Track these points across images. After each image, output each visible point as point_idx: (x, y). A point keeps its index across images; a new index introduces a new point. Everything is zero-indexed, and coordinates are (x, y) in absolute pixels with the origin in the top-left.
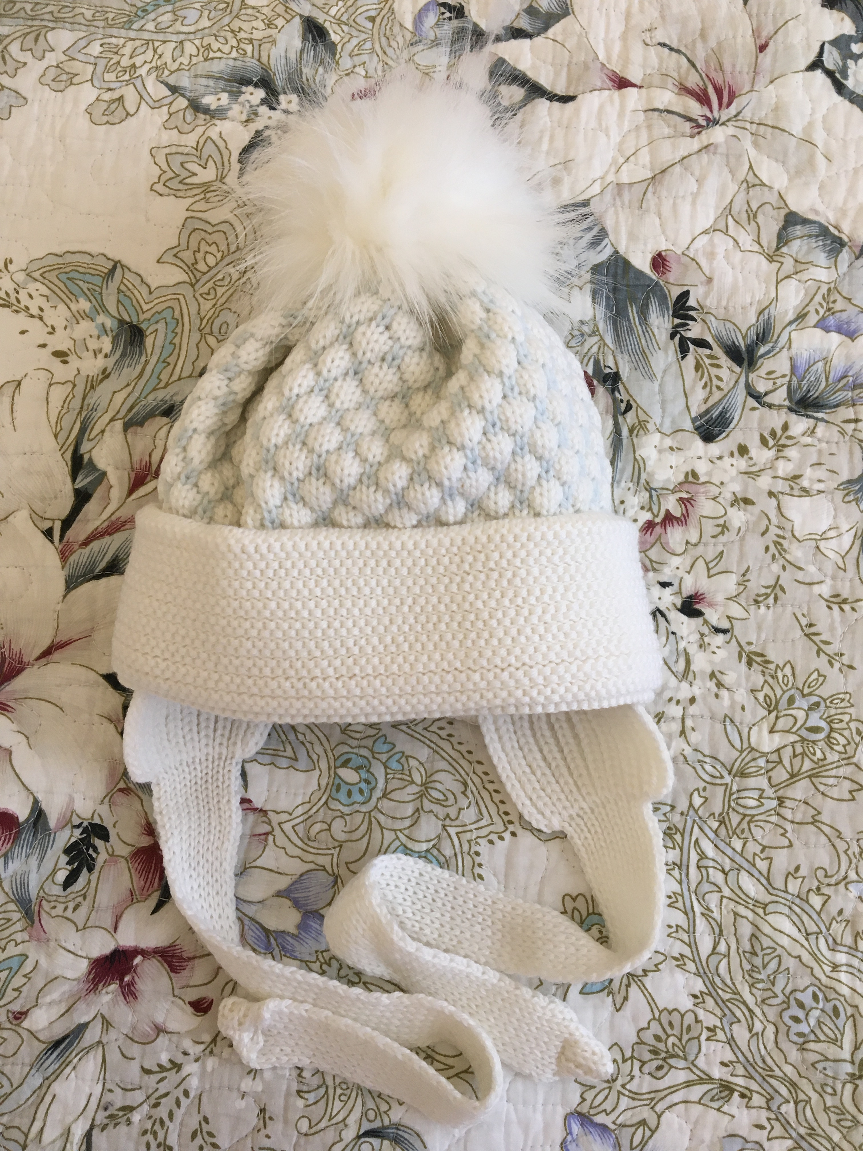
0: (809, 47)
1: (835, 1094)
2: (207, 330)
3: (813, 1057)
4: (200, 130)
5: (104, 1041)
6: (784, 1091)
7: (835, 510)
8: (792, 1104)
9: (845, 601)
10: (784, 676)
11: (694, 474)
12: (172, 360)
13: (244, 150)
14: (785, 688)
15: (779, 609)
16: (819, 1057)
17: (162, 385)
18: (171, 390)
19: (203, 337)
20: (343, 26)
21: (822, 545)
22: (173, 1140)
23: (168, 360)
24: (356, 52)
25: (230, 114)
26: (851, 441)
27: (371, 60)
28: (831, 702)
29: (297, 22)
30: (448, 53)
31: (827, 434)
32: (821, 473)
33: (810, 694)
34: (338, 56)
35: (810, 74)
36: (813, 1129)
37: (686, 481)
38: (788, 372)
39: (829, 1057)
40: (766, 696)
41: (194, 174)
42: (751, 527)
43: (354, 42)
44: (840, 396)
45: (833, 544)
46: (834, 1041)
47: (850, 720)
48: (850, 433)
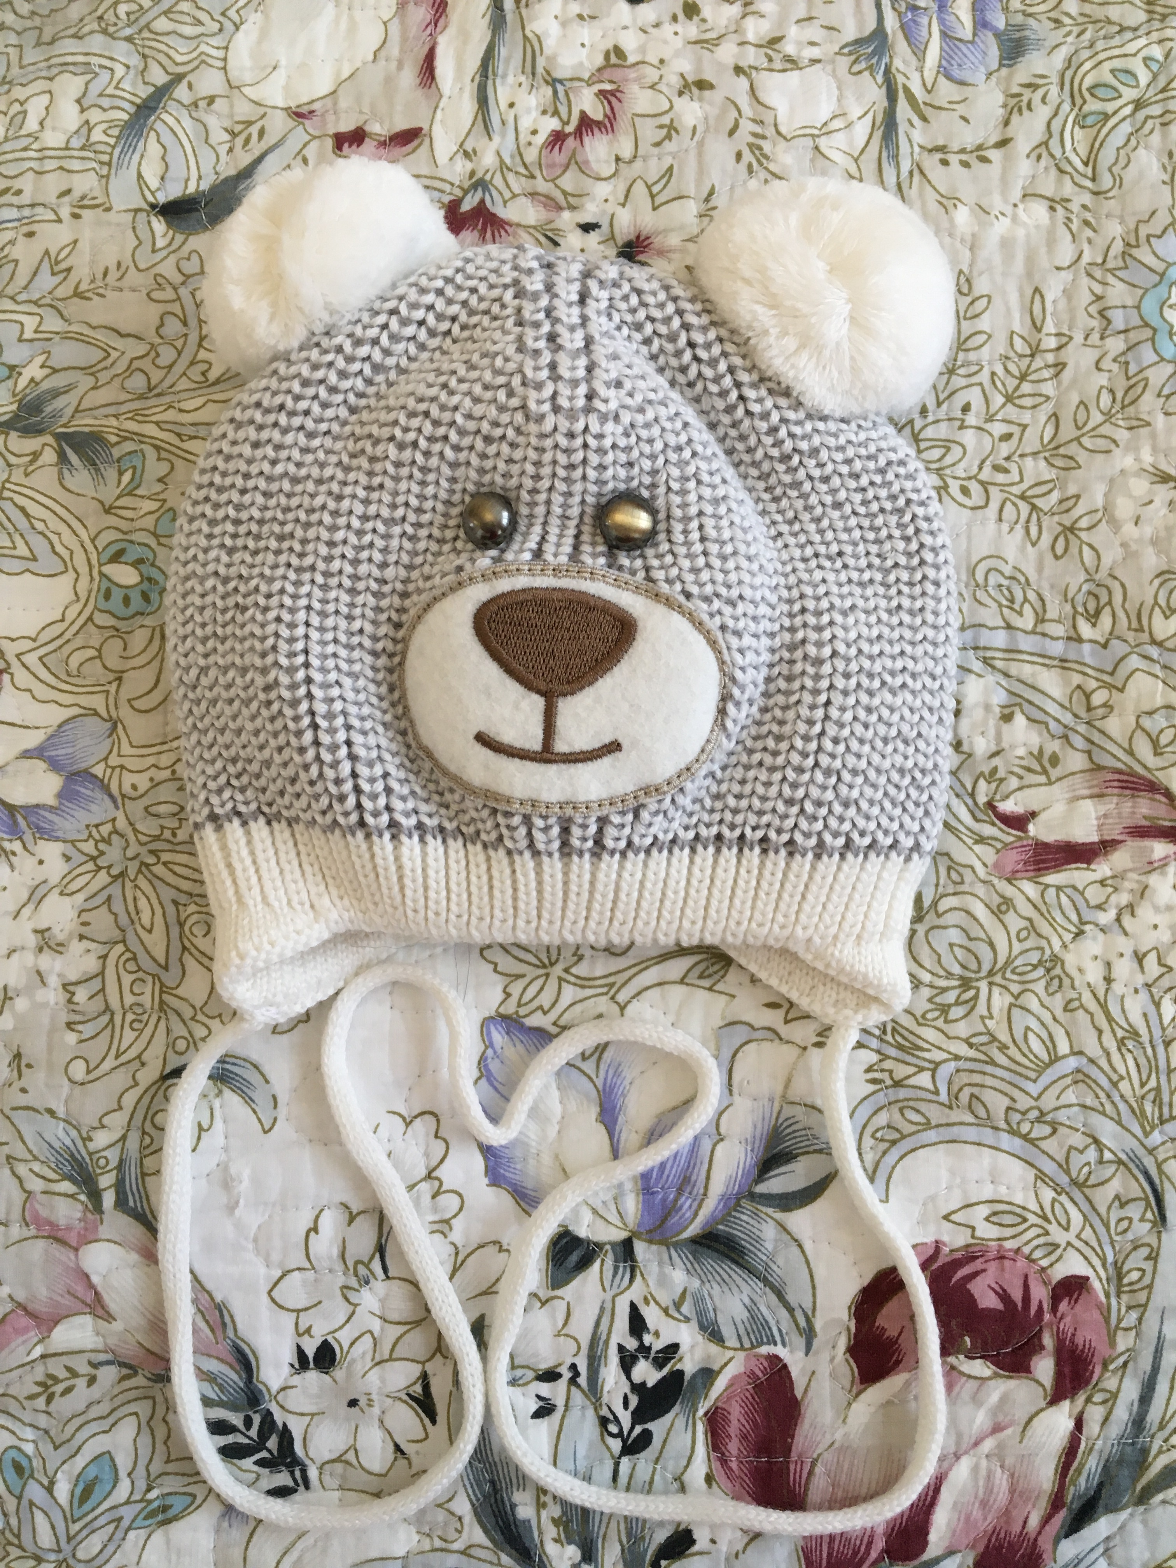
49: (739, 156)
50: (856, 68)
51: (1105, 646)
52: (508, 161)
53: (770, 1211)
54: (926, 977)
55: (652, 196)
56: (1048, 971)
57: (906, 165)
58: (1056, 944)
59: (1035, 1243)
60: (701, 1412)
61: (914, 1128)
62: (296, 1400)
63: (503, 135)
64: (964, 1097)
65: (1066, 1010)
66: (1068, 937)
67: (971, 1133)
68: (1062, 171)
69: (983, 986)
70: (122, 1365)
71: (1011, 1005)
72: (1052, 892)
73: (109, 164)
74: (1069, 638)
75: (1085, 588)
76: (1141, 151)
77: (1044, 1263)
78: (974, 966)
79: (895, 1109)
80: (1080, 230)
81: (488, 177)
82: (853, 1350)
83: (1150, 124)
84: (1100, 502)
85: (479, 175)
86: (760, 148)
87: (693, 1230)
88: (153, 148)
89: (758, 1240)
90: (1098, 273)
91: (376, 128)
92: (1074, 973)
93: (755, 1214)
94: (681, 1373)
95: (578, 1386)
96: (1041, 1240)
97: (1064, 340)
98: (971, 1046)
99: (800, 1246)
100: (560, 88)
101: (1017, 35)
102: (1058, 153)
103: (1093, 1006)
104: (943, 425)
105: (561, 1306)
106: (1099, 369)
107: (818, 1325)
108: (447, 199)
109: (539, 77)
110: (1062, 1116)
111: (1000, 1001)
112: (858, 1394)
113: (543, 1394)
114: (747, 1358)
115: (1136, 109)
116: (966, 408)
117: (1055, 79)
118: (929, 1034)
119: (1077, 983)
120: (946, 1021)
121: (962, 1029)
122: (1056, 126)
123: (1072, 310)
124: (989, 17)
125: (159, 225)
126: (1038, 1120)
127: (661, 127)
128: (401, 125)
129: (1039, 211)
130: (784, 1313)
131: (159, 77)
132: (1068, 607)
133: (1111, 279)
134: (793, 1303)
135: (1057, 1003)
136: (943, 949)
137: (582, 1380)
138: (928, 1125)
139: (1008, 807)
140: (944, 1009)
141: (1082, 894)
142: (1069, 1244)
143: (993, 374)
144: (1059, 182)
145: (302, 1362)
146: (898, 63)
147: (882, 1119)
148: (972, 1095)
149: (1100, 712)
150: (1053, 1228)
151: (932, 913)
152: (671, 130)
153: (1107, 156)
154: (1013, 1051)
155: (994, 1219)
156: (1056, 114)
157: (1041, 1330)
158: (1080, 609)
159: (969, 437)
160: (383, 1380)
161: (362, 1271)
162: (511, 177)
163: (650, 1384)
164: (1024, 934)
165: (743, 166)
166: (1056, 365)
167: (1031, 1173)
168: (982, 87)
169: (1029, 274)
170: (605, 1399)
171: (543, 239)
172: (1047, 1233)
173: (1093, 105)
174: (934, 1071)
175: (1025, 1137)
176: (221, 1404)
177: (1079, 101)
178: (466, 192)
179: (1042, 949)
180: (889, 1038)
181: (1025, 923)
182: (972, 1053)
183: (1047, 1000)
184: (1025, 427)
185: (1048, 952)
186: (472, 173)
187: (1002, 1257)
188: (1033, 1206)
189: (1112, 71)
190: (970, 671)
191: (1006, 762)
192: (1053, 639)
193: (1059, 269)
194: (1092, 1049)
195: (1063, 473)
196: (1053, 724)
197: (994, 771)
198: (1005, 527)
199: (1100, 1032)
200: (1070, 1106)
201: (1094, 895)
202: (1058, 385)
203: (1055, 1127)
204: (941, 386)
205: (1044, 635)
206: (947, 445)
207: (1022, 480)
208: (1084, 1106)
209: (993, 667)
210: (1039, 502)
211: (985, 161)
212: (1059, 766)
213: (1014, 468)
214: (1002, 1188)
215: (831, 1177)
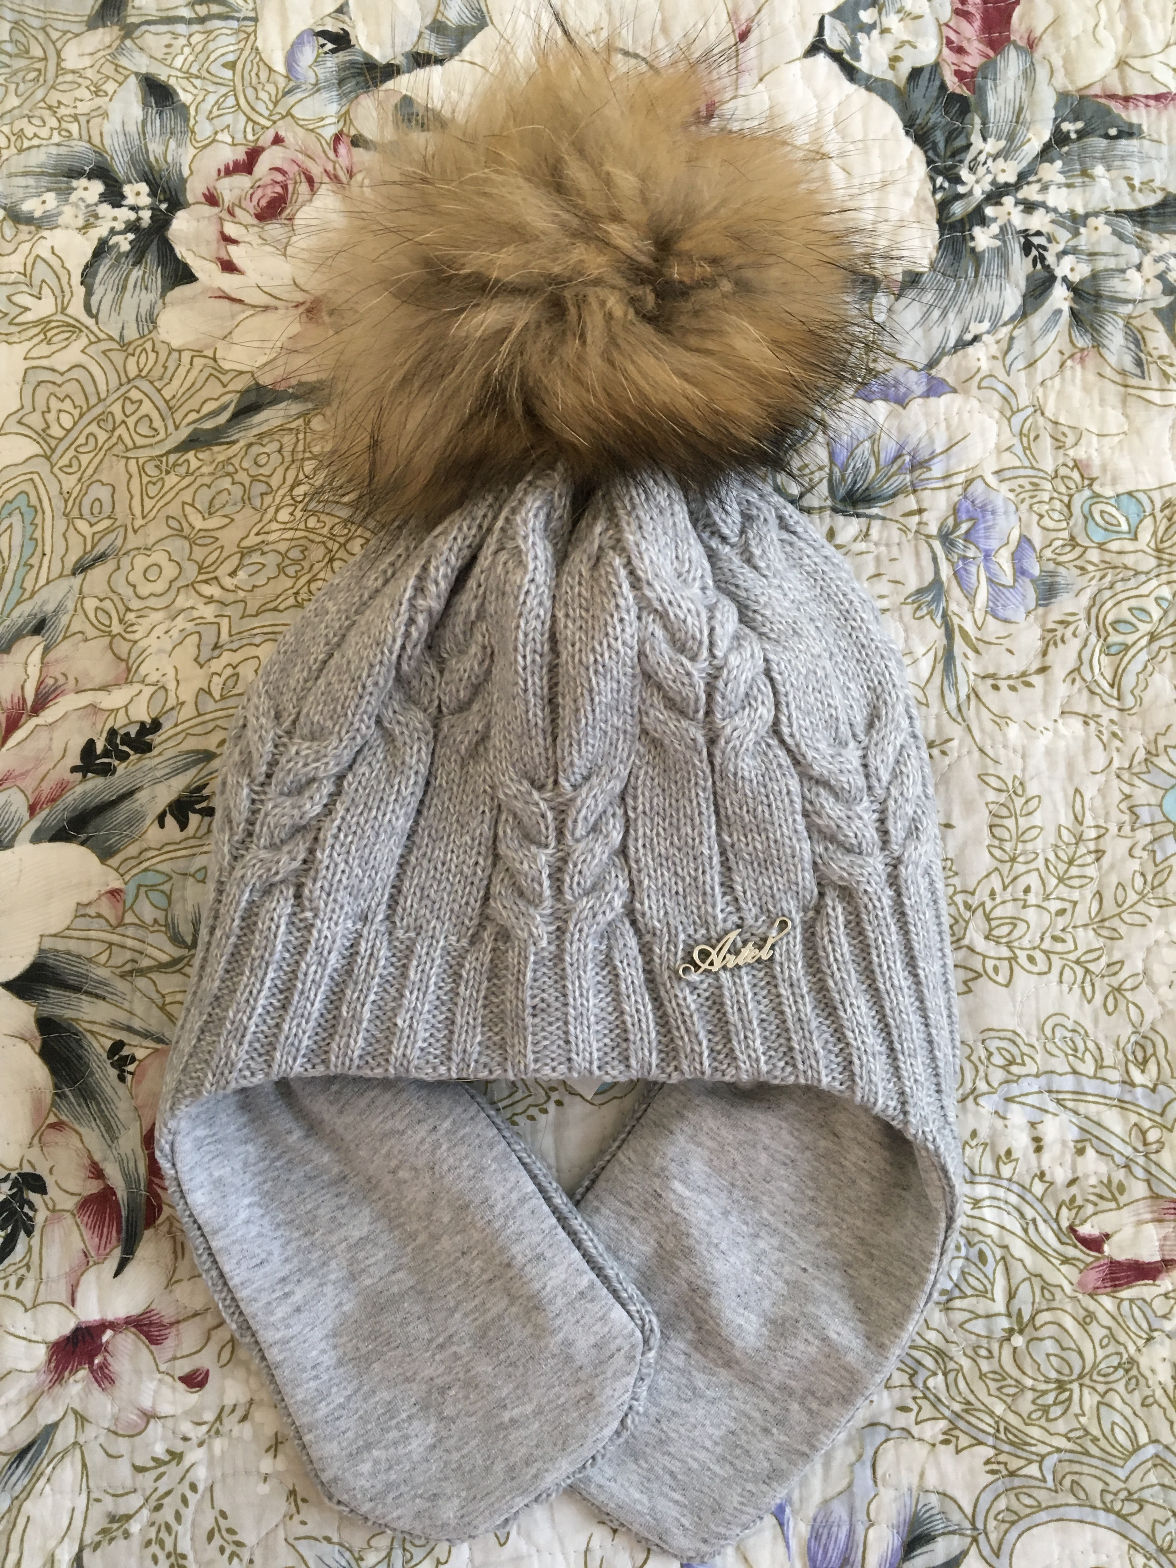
0: (804, 25)
1: (990, 1356)
2: (75, 513)
3: (959, 1317)
4: (26, 247)
5: (81, 1441)
6: (929, 1362)
7: (906, 631)
8: (940, 1377)
9: (934, 744)
12: (35, 561)
13: (86, 267)
16: (968, 1315)
17: (27, 595)
18: (38, 599)
19: (70, 522)
20: (193, 80)
22: (185, 1546)
23: (31, 562)
24: (215, 112)
25: (61, 220)
26: (916, 539)
27: (236, 121)
29: (133, 82)
30: (335, 98)
31: (885, 535)
32: (883, 587)
34: (192, 122)
35: (810, 60)
36: (969, 1403)
38: (826, 461)
39: (981, 1312)
41: (27, 309)
43: (211, 99)
44: (896, 482)
45: (910, 674)
46: (984, 1294)
47: (955, 893)
48: (914, 529)
50: (919, 614)
51: (1154, 1090)
54: (1029, 1383)
56: (1127, 1371)
57: (964, 691)
58: (1132, 1349)
61: (1029, 1511)
64: (1067, 1482)
65: (1143, 1405)
66: (1141, 1342)
67: (1074, 1513)
68: (1092, 692)
69: (1075, 1386)
71: (1099, 1403)
72: (1126, 1305)
74: (1124, 1082)
75: (1133, 1039)
76: (1157, 676)
78: (1066, 1371)
79: (1012, 1495)
80: (1109, 741)
83: (1163, 653)
84: (1140, 967)
90: (1126, 776)
92: (1148, 1373)
97: (1102, 831)
98: (1069, 1439)
101: (1049, 580)
102: (1088, 678)
103: (1165, 1402)
104: (1010, 905)
106: (1132, 856)
110: (1146, 1494)
111: (1090, 1400)
115: (1151, 642)
116: (1027, 890)
117: (1082, 615)
118: (1035, 1432)
119: (1150, 1382)
120: (1048, 1420)
121: (1061, 1426)
122: (1086, 656)
123: (1106, 807)
124: (1026, 565)
126: (1127, 1499)
129: (1076, 724)
132: (1120, 1055)
133: (1137, 782)
135: (1136, 1399)
136: (1040, 1358)
138: (1039, 1508)
139: (1085, 1230)
140: (1045, 1409)
141: (1150, 1305)
143: (1047, 860)
144: (1091, 701)
146: (953, 607)
147: (1002, 1504)
148: (1073, 1481)
149: (1154, 1147)
151: (1030, 1327)
153: (1128, 681)
154: (1103, 1443)
156: (1085, 645)
158: (1131, 1058)
159: (1031, 914)
164: (1105, 1341)
166: (1097, 851)
167: (1126, 1544)
168: (1023, 624)
169: (1070, 777)
173: (1114, 638)
174: (1041, 1463)
175: (1118, 1514)
177: (1103, 634)
179: (1119, 1354)
180: (1002, 1436)
181: (1105, 1332)
182: (1070, 1446)
183: (1127, 1397)
184: (1075, 903)
185: (1125, 1356)
189: (1130, 609)
190: (1046, 1111)
191: (1082, 1190)
192: (1112, 1083)
193: (1094, 773)
194: (1167, 1438)
195: (1108, 942)
196: (1117, 1157)
197: (1073, 1199)
198: (1065, 987)
199: (1172, 1423)
200: (1152, 1486)
201: (1160, 1306)
202: (1100, 868)
203: (1141, 1503)
204: (1005, 873)
205: (1104, 1079)
206: (1014, 922)
207: (1076, 948)
208: (1163, 1486)
209: (1065, 1107)
210: (1091, 966)
211: (1029, 685)
212: (1126, 1194)
213: (1069, 938)
214: (1104, 1558)
215: (964, 1554)
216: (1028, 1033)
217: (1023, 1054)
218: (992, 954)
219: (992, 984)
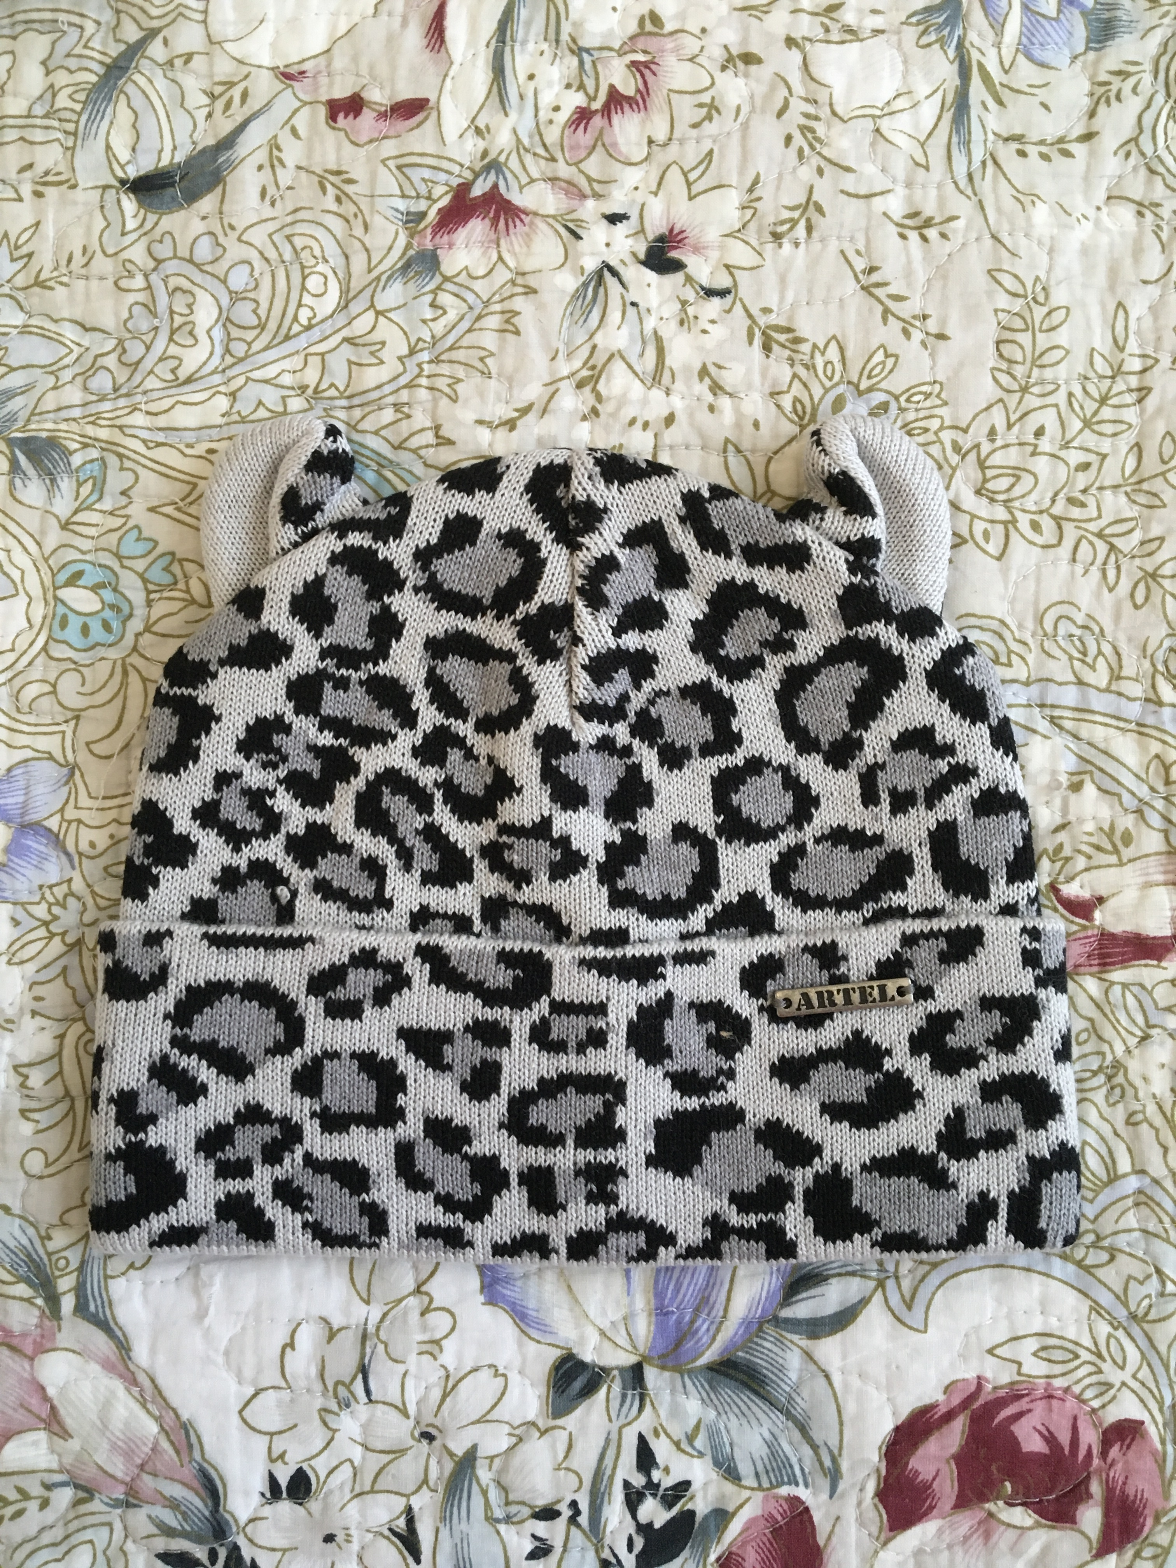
7: (905, 62)
9: (928, 223)
10: (826, 363)
11: (655, 18)
14: (828, 384)
15: (816, 246)
21: (885, 125)
28: (908, 400)
33: (870, 390)
37: (642, 32)
40: (796, 400)
42: (758, 102)
45: (903, 121)
47: (942, 428)
49: (788, 139)
50: (925, 40)
52: (526, 141)
53: (795, 1338)
55: (689, 184)
56: (1110, 1078)
57: (978, 154)
58: (1119, 1049)
59: (1087, 1381)
60: (713, 1557)
62: (267, 1534)
63: (521, 111)
65: (1128, 1123)
66: (1132, 1041)
67: (1020, 1259)
68: (1152, 172)
70: (77, 1486)
72: (1117, 989)
73: (75, 134)
74: (1148, 700)
75: (1167, 644)
77: (1096, 1404)
80: (1170, 239)
81: (502, 159)
82: (882, 1495)
85: (492, 155)
86: (812, 131)
87: (707, 1357)
88: (124, 115)
89: (782, 1369)
91: (377, 96)
92: (1138, 1082)
93: (779, 1342)
94: (692, 1514)
95: (578, 1526)
96: (1094, 1379)
97: (1150, 362)
99: (827, 1377)
100: (585, 56)
101: (1107, 15)
102: (1149, 151)
103: (1158, 1121)
104: (1013, 451)
105: (563, 1436)
107: (845, 1465)
108: (455, 182)
109: (563, 44)
110: (1121, 1241)
112: (885, 1544)
113: (540, 1534)
114: (766, 1499)
116: (1039, 433)
117: (1148, 66)
119: (1141, 1094)
122: (1147, 120)
123: (1158, 330)
125: (129, 204)
126: (1095, 1245)
127: (701, 105)
128: (406, 93)
129: (1126, 214)
130: (807, 1451)
131: (131, 33)
132: (1147, 664)
134: (819, 1441)
135: (1119, 1114)
137: (583, 1519)
139: (1071, 890)
141: (1150, 993)
142: (1124, 1384)
143: (1070, 395)
144: (1149, 183)
145: (274, 1491)
146: (972, 36)
150: (1107, 1366)
152: (712, 109)
155: (1043, 1354)
156: (1148, 107)
157: (1088, 1477)
158: (1161, 668)
159: (1042, 465)
160: (362, 1513)
161: (342, 1392)
162: (528, 159)
163: (657, 1525)
164: (1086, 1037)
165: (792, 152)
166: (1139, 390)
167: (1085, 1306)
168: (1066, 71)
169: (1113, 285)
170: (607, 1541)
171: (563, 231)
172: (1100, 1371)
175: (1080, 1264)
176: (185, 1535)
178: (477, 175)
179: (1103, 1054)
181: (1087, 1024)
183: (1107, 1112)
184: (1104, 456)
185: (1110, 1057)
186: (485, 154)
187: (1050, 1397)
188: (1087, 1342)
190: (1034, 731)
191: (1073, 838)
192: (1129, 699)
193: (1145, 282)
194: (1157, 1169)
195: (1146, 511)
196: (1126, 797)
197: (1061, 846)
198: (1079, 569)
199: (1166, 1150)
200: (1130, 1231)
201: (1163, 996)
202: (1142, 411)
203: (1113, 1254)
204: (1012, 405)
205: (1120, 694)
206: (1016, 473)
207: (1100, 516)
208: (1145, 1231)
209: (1061, 728)
210: (1118, 542)
211: (1067, 154)
212: (1132, 846)
213: (1091, 502)
214: (1053, 1321)
215: (864, 1302)
216: (1020, 626)
217: (1010, 652)
218: (983, 514)
219: (978, 551)
